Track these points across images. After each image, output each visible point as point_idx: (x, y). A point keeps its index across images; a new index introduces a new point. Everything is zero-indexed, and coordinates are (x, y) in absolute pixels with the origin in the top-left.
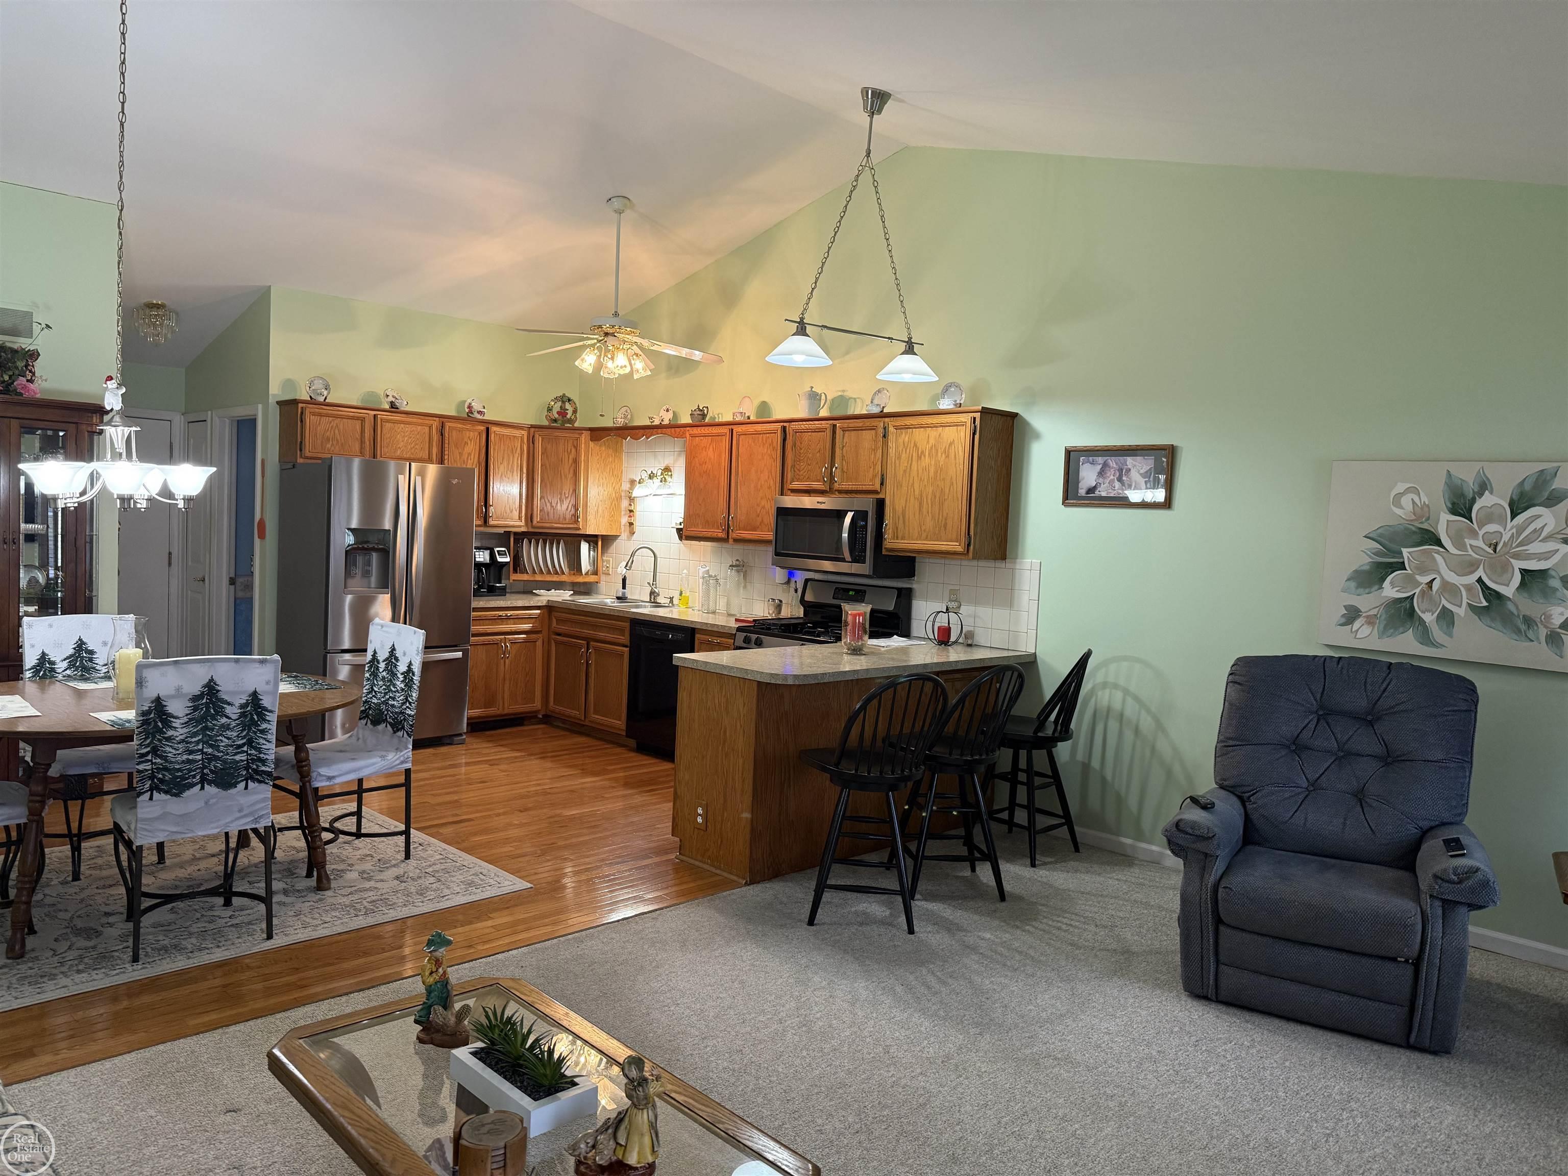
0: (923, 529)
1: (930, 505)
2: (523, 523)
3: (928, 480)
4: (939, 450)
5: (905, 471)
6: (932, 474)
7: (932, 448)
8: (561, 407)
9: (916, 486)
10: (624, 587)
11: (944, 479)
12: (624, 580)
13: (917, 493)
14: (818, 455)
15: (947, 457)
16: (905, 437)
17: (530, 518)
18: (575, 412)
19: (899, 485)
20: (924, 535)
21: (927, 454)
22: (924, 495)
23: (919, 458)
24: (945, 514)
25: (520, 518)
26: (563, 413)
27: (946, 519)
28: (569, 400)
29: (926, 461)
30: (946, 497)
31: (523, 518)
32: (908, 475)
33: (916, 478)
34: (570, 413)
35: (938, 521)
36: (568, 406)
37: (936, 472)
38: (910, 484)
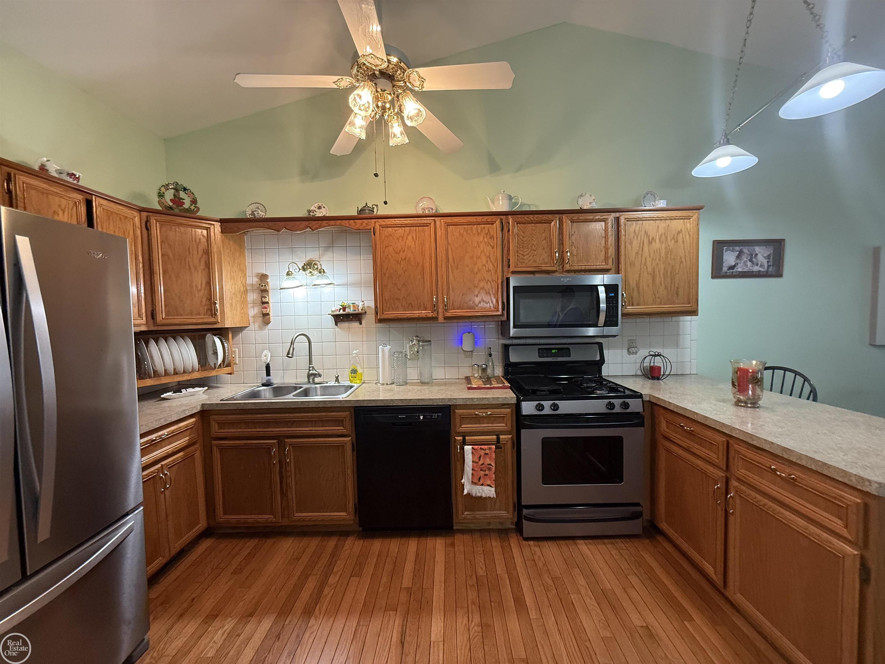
0: (657, 296)
1: (663, 279)
2: (144, 321)
3: (660, 260)
4: (669, 238)
5: (637, 254)
6: (663, 255)
7: (661, 235)
8: (174, 195)
9: (649, 264)
10: (268, 374)
11: (674, 259)
12: (268, 367)
13: (650, 270)
14: (544, 242)
15: (676, 242)
16: (634, 227)
17: (152, 315)
18: (194, 201)
19: (632, 264)
20: (658, 300)
21: (657, 240)
22: (657, 271)
23: (650, 243)
24: (676, 285)
25: (140, 315)
26: (177, 201)
27: (678, 288)
28: (185, 189)
29: (657, 245)
30: (677, 272)
31: (144, 315)
32: (640, 256)
33: (648, 258)
34: (187, 204)
35: (671, 290)
36: (182, 194)
37: (666, 254)
38: (643, 263)
